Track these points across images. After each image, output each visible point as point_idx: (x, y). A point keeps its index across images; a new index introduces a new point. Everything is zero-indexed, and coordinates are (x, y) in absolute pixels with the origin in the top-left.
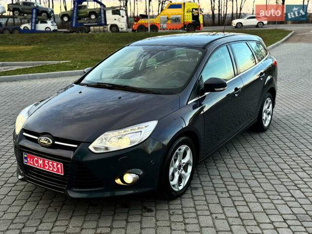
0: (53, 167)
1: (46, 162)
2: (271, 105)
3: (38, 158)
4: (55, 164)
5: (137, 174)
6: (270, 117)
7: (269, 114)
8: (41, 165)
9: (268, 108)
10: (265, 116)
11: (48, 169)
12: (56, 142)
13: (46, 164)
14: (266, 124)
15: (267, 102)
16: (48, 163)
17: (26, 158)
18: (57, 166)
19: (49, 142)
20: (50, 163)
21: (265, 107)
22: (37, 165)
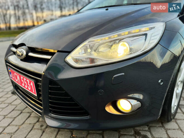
0: (28, 85)
1: (22, 78)
3: (16, 74)
4: (28, 82)
8: (19, 81)
11: (24, 87)
13: (22, 81)
20: (25, 79)
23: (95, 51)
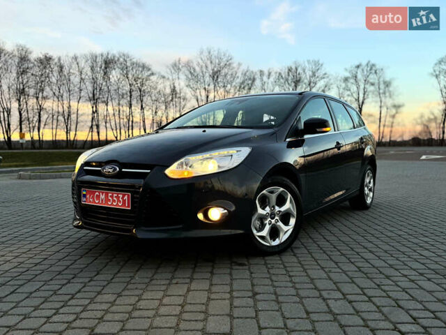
0: (119, 201)
1: (110, 195)
2: (372, 180)
3: (99, 193)
4: (121, 196)
5: (225, 209)
6: (371, 194)
7: (370, 190)
8: (102, 200)
9: (370, 182)
10: (366, 189)
11: (112, 204)
12: (123, 170)
13: (110, 198)
14: (369, 201)
15: (368, 176)
16: (112, 197)
17: (85, 196)
18: (122, 198)
19: (115, 169)
20: (115, 195)
21: (367, 180)
22: (97, 202)
23: (190, 167)
